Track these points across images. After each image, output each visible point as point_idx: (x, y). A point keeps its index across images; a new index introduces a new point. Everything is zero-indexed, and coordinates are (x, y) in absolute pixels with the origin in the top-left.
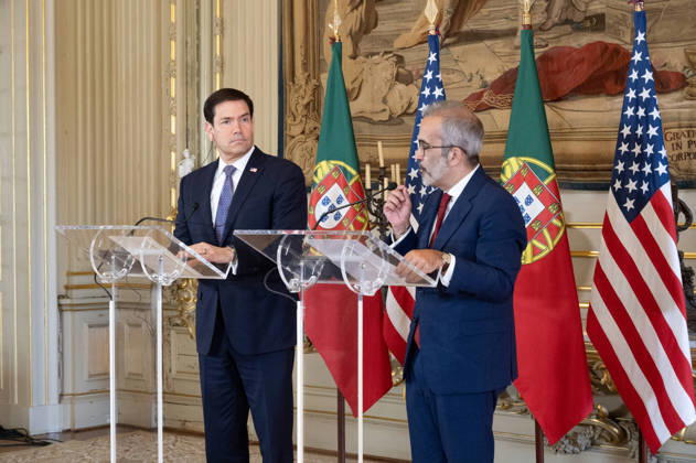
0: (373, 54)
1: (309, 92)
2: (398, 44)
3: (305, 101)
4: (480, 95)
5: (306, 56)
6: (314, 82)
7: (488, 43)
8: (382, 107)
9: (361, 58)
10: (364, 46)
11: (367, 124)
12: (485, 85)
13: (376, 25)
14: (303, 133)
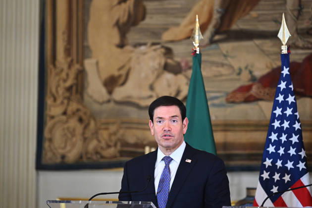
0: (140, 45)
1: (72, 75)
2: (167, 36)
3: (69, 83)
4: (248, 88)
5: (69, 41)
6: (77, 67)
7: (258, 42)
8: (149, 93)
9: (128, 48)
10: (133, 36)
12: (253, 79)
13: (143, 18)
14: (65, 113)
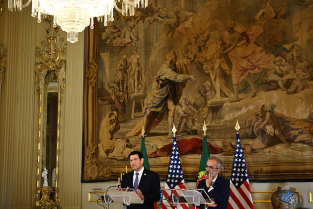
0: (118, 138)
2: (127, 135)
3: (92, 152)
4: (156, 153)
5: (93, 138)
6: (96, 146)
7: (159, 137)
8: (121, 155)
9: (114, 139)
10: (115, 136)
11: (116, 161)
12: (158, 149)
13: (119, 129)
14: (91, 163)
